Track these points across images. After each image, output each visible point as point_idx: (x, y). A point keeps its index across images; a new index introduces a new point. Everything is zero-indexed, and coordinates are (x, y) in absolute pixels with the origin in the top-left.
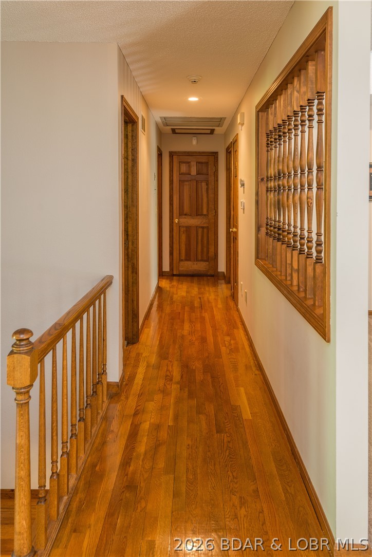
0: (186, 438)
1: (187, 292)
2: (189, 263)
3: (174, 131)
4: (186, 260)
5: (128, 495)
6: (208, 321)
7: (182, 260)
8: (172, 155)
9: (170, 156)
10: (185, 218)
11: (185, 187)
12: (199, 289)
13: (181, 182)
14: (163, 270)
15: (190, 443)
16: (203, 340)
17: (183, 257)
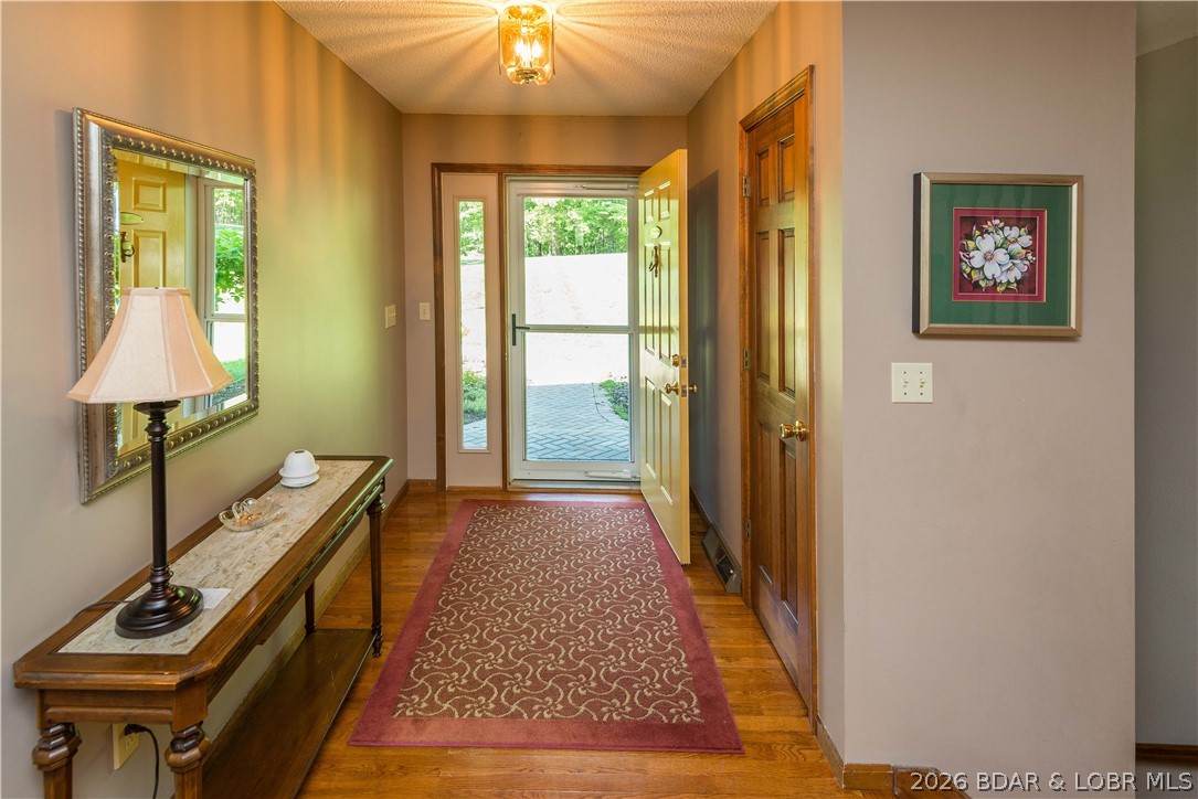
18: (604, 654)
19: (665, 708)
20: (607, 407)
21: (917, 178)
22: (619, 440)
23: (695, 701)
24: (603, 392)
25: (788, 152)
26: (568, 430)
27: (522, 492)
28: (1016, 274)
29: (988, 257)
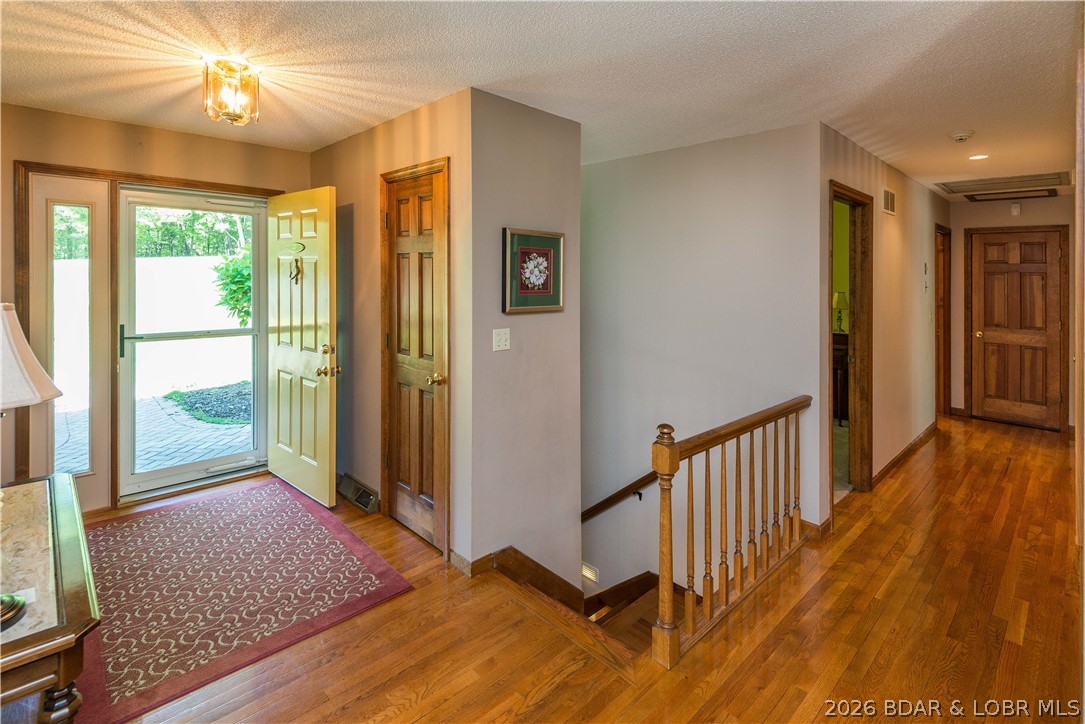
0: (894, 620)
1: (987, 446)
2: (1003, 402)
3: (971, 198)
4: (998, 397)
5: (792, 639)
6: (1009, 494)
7: (990, 396)
8: (969, 234)
9: (966, 236)
10: (996, 330)
11: (996, 283)
12: (1014, 445)
13: (989, 275)
14: (953, 406)
15: (897, 628)
16: (986, 519)
17: (992, 390)
18: (294, 582)
19: (356, 590)
20: (184, 416)
21: (504, 230)
22: (216, 440)
23: (374, 578)
24: (171, 403)
25: (426, 205)
26: (151, 444)
27: (128, 507)
28: (542, 281)
29: (532, 273)
